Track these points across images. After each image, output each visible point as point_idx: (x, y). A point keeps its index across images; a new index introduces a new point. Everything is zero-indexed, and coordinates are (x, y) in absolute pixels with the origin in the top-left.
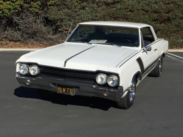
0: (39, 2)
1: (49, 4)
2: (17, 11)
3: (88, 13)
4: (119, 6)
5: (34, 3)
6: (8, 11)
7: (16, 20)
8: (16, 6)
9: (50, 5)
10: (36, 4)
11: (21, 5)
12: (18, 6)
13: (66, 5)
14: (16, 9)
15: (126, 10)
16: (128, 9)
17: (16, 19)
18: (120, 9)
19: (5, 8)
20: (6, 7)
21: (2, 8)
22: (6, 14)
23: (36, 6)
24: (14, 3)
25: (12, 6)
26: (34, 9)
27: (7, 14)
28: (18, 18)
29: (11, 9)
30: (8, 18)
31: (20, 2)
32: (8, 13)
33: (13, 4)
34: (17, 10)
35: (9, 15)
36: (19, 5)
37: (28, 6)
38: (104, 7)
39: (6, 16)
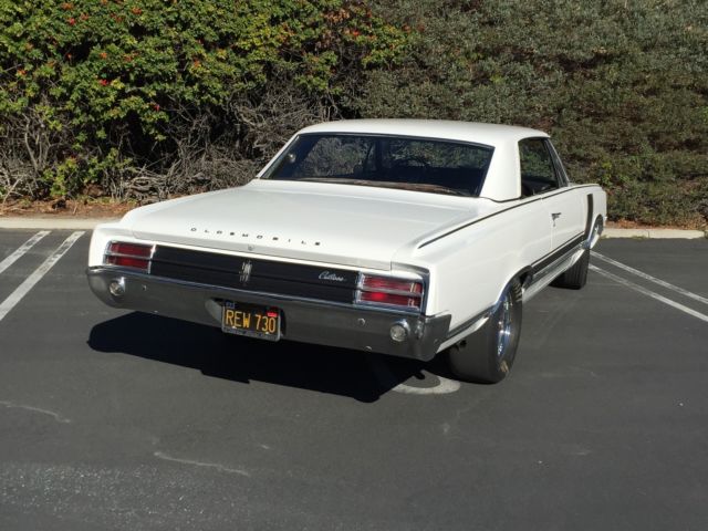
0: (333, 53)
1: (366, 60)
2: (251, 84)
3: (503, 97)
4: (613, 73)
5: (315, 59)
6: (219, 86)
7: (245, 120)
8: (253, 67)
9: (371, 66)
10: (323, 61)
11: (269, 63)
12: (257, 66)
13: (426, 67)
14: (250, 77)
15: (638, 87)
16: (645, 82)
17: (246, 114)
18: (616, 84)
19: (212, 73)
20: (216, 71)
21: (202, 75)
22: (213, 96)
23: (321, 68)
24: (244, 56)
25: (238, 65)
26: (314, 80)
27: (218, 98)
28: (252, 111)
29: (230, 77)
30: (217, 110)
31: (267, 53)
32: (221, 94)
33: (242, 61)
34: (254, 80)
35: (224, 101)
36: (260, 62)
37: (292, 66)
38: (560, 74)
39: (211, 104)
